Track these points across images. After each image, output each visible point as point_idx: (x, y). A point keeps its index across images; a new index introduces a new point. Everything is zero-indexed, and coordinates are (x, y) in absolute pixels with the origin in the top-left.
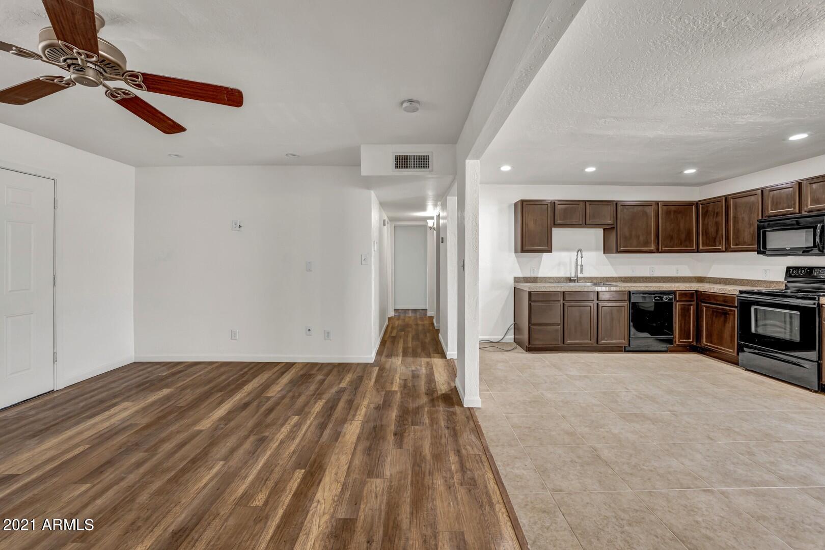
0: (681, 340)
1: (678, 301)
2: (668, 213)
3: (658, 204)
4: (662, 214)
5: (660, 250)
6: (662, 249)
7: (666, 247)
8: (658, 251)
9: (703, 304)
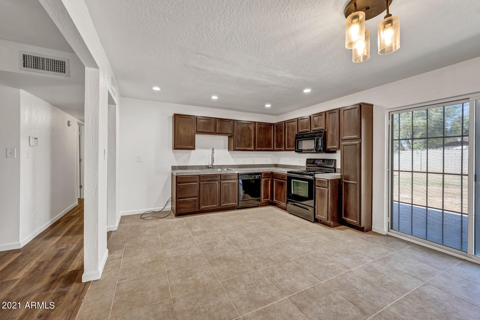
0: (265, 200)
1: (263, 178)
2: (260, 129)
3: (255, 123)
4: (257, 129)
5: (256, 150)
6: (257, 149)
7: (259, 148)
8: (255, 150)
9: (274, 179)
